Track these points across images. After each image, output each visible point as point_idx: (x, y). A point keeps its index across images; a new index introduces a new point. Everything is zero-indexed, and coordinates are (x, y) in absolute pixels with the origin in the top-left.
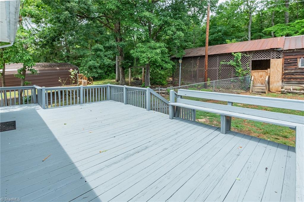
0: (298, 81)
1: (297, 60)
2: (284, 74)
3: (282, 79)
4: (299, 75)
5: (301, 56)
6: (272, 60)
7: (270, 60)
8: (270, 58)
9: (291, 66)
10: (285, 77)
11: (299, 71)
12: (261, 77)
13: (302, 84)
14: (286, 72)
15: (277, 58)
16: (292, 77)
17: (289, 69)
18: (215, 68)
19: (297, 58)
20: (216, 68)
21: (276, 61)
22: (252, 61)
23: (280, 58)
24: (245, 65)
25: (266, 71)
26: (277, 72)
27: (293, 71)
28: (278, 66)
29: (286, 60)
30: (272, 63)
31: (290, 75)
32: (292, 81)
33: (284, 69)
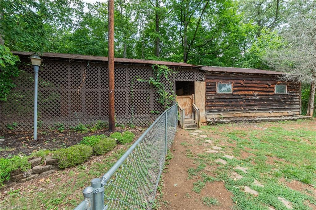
0: (217, 109)
1: (215, 85)
2: (207, 101)
3: (206, 107)
4: (218, 101)
5: (218, 81)
6: (195, 82)
7: (194, 82)
8: (194, 80)
9: (211, 91)
10: (207, 104)
11: (217, 97)
12: (185, 106)
13: (219, 112)
14: (208, 98)
15: (200, 81)
16: (212, 104)
17: (210, 95)
18: (123, 91)
19: (215, 83)
20: (124, 89)
21: (199, 84)
22: (176, 81)
23: (203, 81)
24: (168, 88)
25: (190, 97)
26: (201, 98)
27: (213, 97)
28: (202, 90)
29: (208, 84)
30: (196, 86)
31: (211, 102)
32: (213, 109)
33: (206, 94)
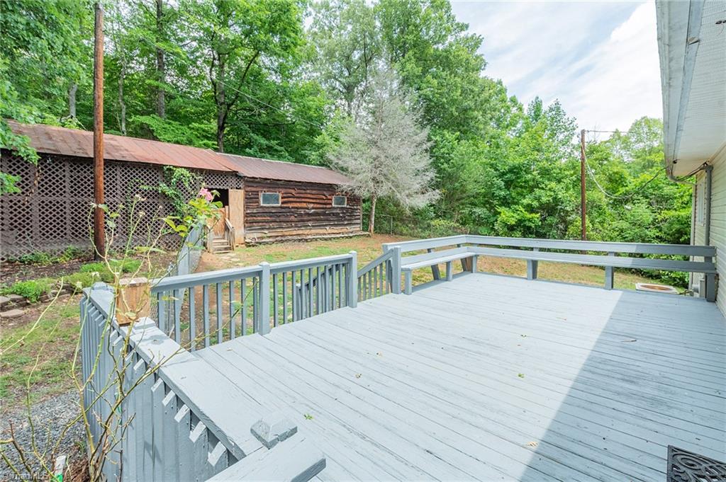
0: (261, 226)
1: (258, 195)
2: (247, 215)
3: (244, 223)
4: (261, 216)
5: (262, 189)
6: (229, 190)
7: (227, 190)
8: (228, 187)
9: (251, 202)
10: (247, 220)
11: (260, 210)
13: (263, 230)
14: (248, 212)
15: (237, 188)
16: (254, 220)
17: (250, 207)
19: (258, 192)
20: (115, 198)
21: (235, 194)
23: (240, 188)
25: (222, 209)
26: (238, 211)
27: (255, 211)
28: (239, 201)
29: (247, 193)
31: (252, 216)
32: (254, 226)
33: (245, 207)
